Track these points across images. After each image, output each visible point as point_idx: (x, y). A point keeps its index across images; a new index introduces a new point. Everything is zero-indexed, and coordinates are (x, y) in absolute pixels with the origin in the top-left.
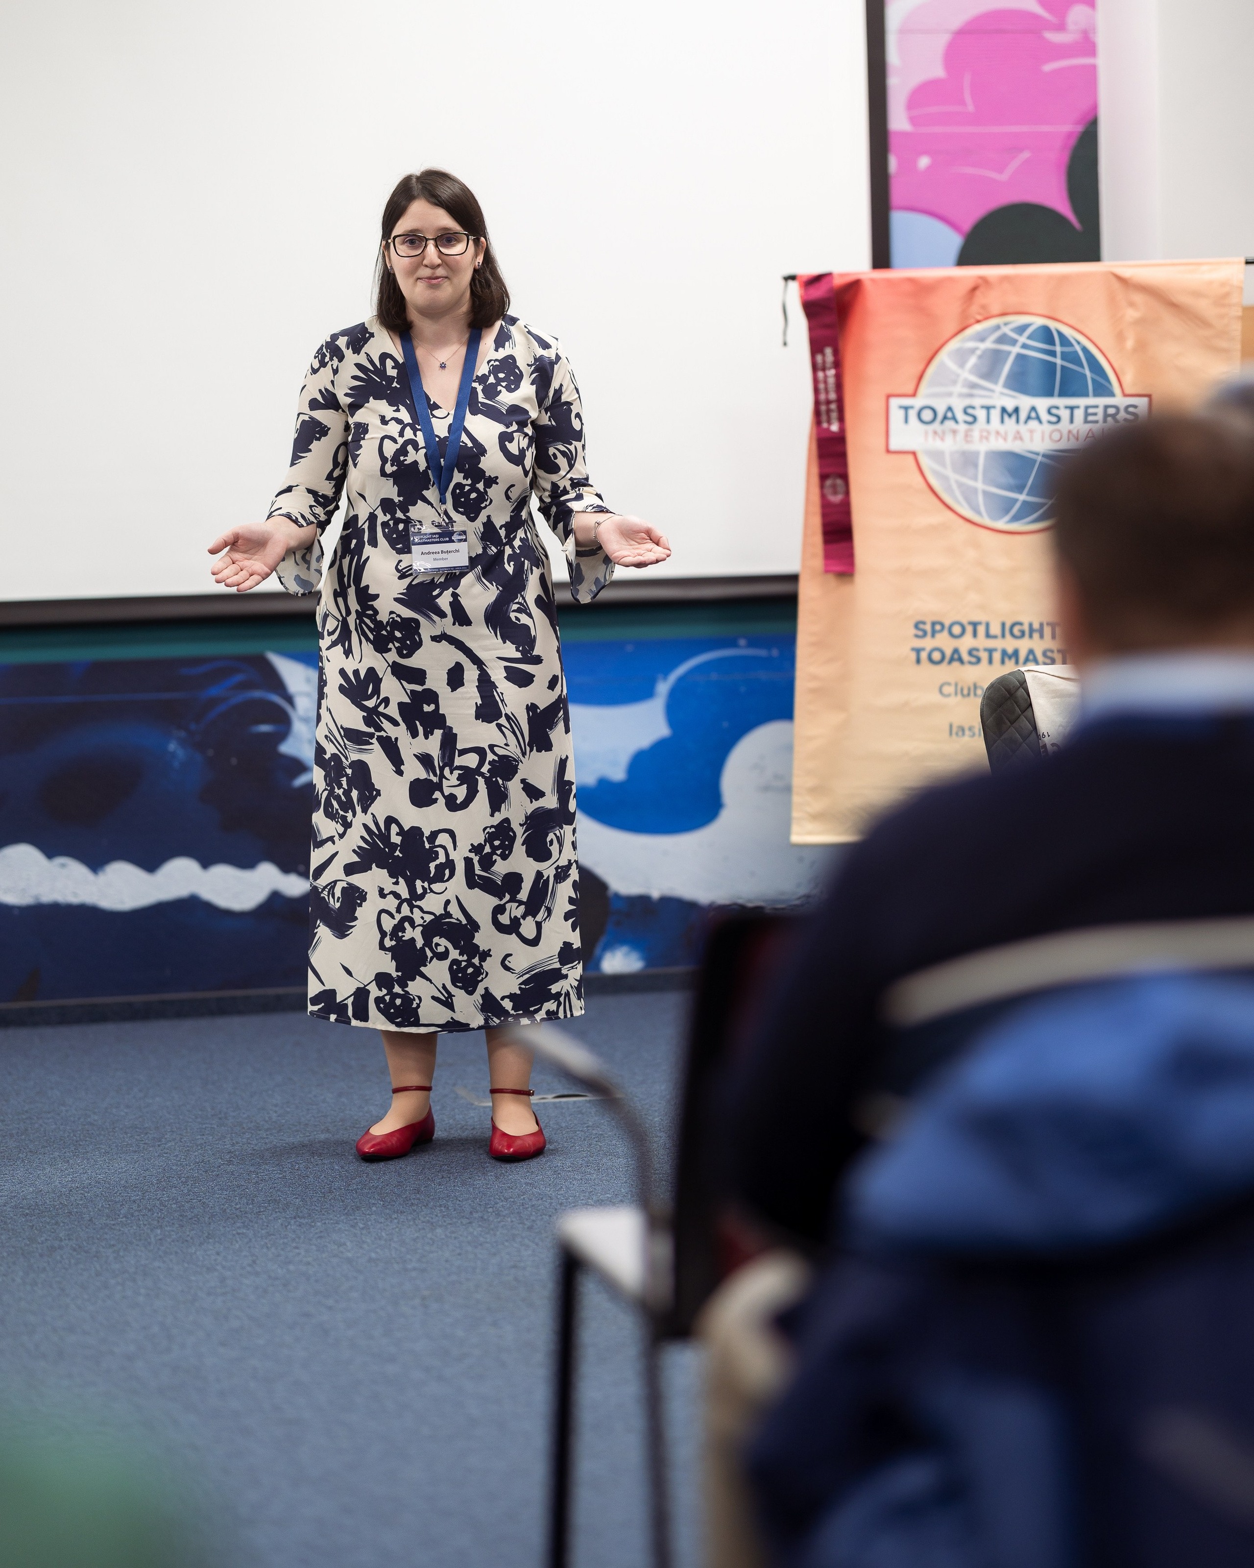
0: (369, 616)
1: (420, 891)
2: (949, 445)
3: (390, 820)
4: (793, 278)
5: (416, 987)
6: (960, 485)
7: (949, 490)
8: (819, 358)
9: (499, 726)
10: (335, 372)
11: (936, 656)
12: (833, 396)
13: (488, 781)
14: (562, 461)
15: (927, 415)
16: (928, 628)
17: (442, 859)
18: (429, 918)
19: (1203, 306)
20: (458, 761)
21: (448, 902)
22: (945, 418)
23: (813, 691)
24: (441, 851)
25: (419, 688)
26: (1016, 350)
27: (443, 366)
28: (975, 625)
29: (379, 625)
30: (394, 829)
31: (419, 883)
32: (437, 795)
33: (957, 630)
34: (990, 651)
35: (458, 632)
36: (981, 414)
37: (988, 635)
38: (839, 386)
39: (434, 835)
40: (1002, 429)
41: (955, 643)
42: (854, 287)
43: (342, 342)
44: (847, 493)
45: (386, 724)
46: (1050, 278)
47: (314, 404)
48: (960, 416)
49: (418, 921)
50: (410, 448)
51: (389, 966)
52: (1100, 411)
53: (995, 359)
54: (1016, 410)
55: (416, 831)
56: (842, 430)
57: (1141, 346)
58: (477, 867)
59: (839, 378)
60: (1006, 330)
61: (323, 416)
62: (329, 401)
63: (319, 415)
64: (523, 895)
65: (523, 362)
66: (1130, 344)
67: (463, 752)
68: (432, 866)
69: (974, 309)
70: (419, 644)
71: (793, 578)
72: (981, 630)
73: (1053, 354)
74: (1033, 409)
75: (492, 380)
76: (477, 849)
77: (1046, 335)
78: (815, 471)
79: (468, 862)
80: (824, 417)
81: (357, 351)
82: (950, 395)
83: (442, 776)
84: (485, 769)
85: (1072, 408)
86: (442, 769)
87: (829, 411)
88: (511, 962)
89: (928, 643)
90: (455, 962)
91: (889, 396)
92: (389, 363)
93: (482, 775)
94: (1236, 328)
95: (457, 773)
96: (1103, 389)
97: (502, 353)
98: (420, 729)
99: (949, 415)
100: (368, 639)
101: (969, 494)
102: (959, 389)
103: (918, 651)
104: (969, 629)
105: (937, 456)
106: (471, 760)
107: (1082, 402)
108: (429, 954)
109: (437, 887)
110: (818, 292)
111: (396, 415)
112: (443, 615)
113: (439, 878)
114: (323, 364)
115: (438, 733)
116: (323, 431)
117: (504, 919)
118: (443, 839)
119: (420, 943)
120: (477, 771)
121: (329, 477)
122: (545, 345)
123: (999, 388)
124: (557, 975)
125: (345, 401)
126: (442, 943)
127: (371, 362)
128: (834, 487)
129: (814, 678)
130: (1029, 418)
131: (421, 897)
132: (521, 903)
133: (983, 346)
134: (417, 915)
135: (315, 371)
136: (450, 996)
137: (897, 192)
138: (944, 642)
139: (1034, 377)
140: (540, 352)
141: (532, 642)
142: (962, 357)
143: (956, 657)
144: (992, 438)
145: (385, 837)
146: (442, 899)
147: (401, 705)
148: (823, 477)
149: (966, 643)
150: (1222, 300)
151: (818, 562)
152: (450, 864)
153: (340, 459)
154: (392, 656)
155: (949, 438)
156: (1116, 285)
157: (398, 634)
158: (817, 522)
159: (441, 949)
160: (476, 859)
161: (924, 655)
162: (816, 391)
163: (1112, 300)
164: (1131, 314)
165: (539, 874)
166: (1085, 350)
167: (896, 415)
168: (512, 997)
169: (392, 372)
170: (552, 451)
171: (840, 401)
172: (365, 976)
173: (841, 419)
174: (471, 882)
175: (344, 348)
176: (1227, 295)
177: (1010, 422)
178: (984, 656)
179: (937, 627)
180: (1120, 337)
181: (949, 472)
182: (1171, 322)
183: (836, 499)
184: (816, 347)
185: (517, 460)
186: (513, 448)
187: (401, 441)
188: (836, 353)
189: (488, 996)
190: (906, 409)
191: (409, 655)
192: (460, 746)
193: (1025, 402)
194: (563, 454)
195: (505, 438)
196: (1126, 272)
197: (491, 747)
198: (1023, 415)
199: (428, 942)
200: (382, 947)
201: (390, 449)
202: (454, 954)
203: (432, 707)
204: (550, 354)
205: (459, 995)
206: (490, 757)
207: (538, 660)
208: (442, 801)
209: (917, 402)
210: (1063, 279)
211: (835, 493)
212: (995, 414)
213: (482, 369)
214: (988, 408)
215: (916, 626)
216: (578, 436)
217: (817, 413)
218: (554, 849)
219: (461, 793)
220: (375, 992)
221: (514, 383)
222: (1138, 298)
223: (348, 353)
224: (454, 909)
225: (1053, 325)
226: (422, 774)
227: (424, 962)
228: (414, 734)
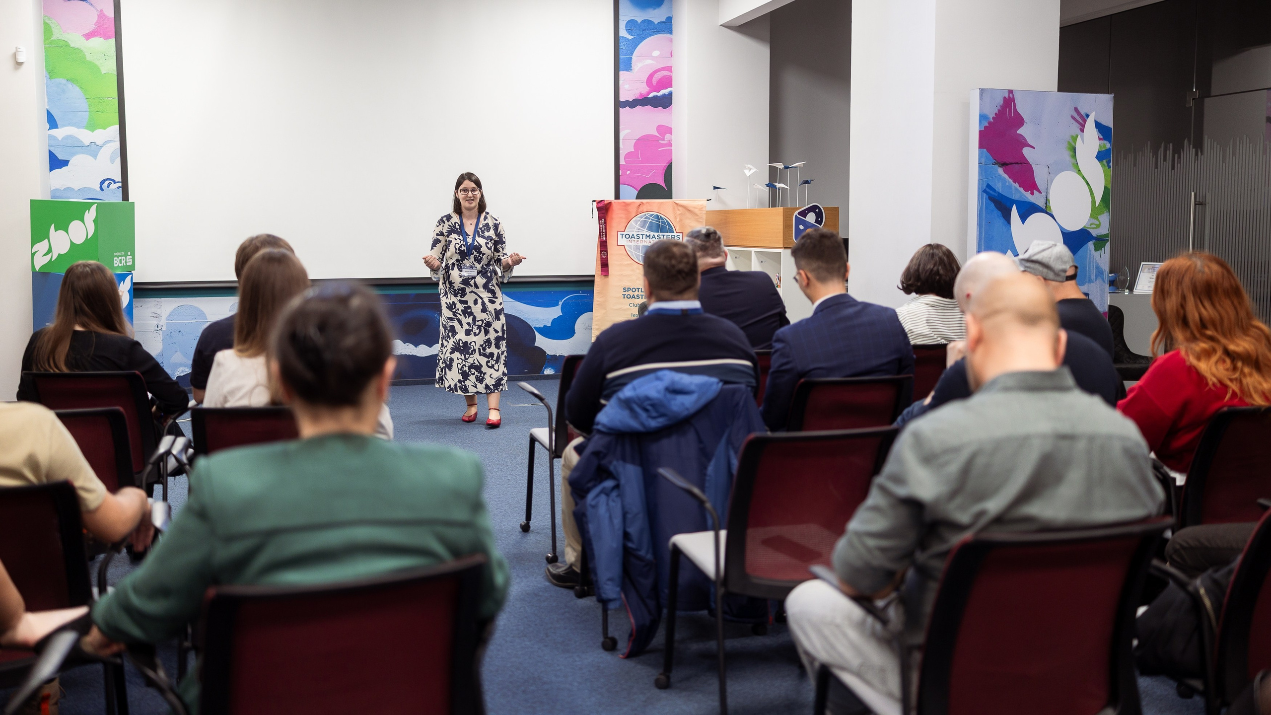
0: (452, 288)
1: (467, 357)
2: (633, 243)
3: (460, 340)
4: (595, 201)
5: (467, 383)
6: (635, 254)
7: (632, 255)
8: (601, 221)
9: (487, 314)
10: (443, 226)
11: (629, 296)
12: (604, 231)
13: (484, 328)
14: (501, 249)
15: (627, 236)
16: (627, 289)
17: (472, 349)
18: (470, 364)
19: (696, 211)
20: (477, 324)
21: (474, 360)
22: (632, 237)
23: (598, 304)
24: (472, 347)
25: (466, 306)
26: (650, 220)
27: (471, 224)
28: (638, 289)
29: (455, 290)
30: (461, 342)
31: (467, 355)
32: (471, 332)
33: (634, 290)
34: (642, 295)
35: (475, 290)
36: (641, 236)
37: (641, 292)
38: (606, 228)
39: (471, 343)
40: (646, 240)
41: (633, 293)
42: (610, 203)
43: (445, 219)
44: (607, 255)
45: (458, 315)
46: (659, 202)
47: (437, 235)
48: (636, 237)
49: (467, 365)
50: (462, 246)
51: (461, 378)
52: (670, 236)
53: (645, 222)
54: (650, 235)
55: (466, 342)
56: (606, 239)
57: (681, 220)
58: (482, 350)
59: (606, 226)
60: (647, 215)
61: (440, 238)
62: (442, 234)
63: (439, 237)
64: (495, 358)
65: (491, 224)
66: (678, 220)
67: (478, 321)
68: (470, 351)
69: (639, 210)
70: (466, 294)
71: (593, 276)
72: (640, 290)
73: (659, 222)
74: (654, 235)
75: (483, 229)
76: (481, 346)
77: (658, 217)
78: (599, 250)
79: (479, 349)
80: (602, 236)
81: (448, 221)
82: (633, 231)
83: (473, 328)
84: (483, 325)
85: (663, 235)
86: (473, 326)
87: (603, 235)
88: (492, 376)
89: (627, 293)
90: (477, 375)
91: (618, 231)
92: (457, 225)
93: (483, 326)
94: (705, 216)
95: (476, 327)
96: (671, 231)
97: (485, 222)
98: (467, 316)
99: (633, 236)
100: (452, 294)
101: (637, 256)
102: (635, 230)
103: (624, 295)
104: (637, 290)
105: (630, 247)
106: (480, 323)
107: (666, 234)
108: (470, 374)
109: (471, 356)
110: (601, 205)
111: (459, 238)
112: (472, 286)
113: (472, 354)
114: (440, 225)
115: (472, 317)
116: (440, 241)
117: (490, 364)
118: (473, 344)
119: (467, 371)
120: (481, 326)
121: (441, 253)
122: (497, 220)
123: (645, 230)
124: (502, 379)
125: (446, 234)
126: (473, 371)
127: (452, 224)
128: (604, 253)
129: (598, 301)
130: (653, 238)
131: (468, 359)
132: (494, 360)
133: (642, 219)
134: (466, 364)
135: (438, 226)
136: (476, 385)
137: (621, 181)
138: (631, 293)
139: (654, 228)
140: (495, 222)
141: (495, 293)
142: (636, 222)
143: (633, 297)
144: (643, 242)
145: (459, 344)
146: (473, 359)
147: (462, 310)
148: (601, 251)
149: (636, 293)
150: (701, 209)
151: (600, 272)
152: (475, 350)
153: (444, 249)
154: (459, 298)
155: (633, 242)
156: (675, 205)
157: (460, 292)
158: (600, 262)
159: (473, 372)
160: (481, 348)
161: (626, 296)
162: (600, 229)
163: (674, 208)
164: (679, 212)
165: (498, 353)
166: (667, 221)
167: (620, 236)
168: (493, 385)
169: (458, 227)
170: (498, 247)
171: (606, 232)
172: (456, 381)
173: (606, 237)
174: (480, 355)
175: (445, 221)
176: (702, 208)
177: (648, 239)
178: (641, 297)
179: (629, 289)
180: (676, 218)
181: (632, 251)
182: (688, 215)
183: (604, 257)
184: (600, 219)
185: (490, 249)
186: (489, 246)
187: (460, 244)
188: (605, 220)
189: (486, 385)
190: (622, 234)
191: (463, 297)
192: (477, 320)
193: (652, 234)
194: (501, 247)
195: (487, 243)
196: (676, 202)
197: (485, 319)
198: (651, 237)
199: (470, 371)
200: (459, 373)
201: (457, 246)
202: (476, 373)
203: (470, 310)
204: (497, 222)
205: (478, 384)
206: (485, 322)
207: (497, 298)
208: (473, 334)
209: (625, 233)
210: (662, 203)
211: (604, 255)
212: (644, 236)
213: (481, 226)
214: (643, 235)
215: (624, 289)
216: (504, 243)
217: (600, 235)
218: (501, 346)
219: (477, 332)
220: (459, 385)
221: (489, 230)
222: (680, 208)
223: (446, 222)
224: (476, 362)
225: (659, 214)
226: (468, 327)
227: (468, 376)
228: (466, 318)
